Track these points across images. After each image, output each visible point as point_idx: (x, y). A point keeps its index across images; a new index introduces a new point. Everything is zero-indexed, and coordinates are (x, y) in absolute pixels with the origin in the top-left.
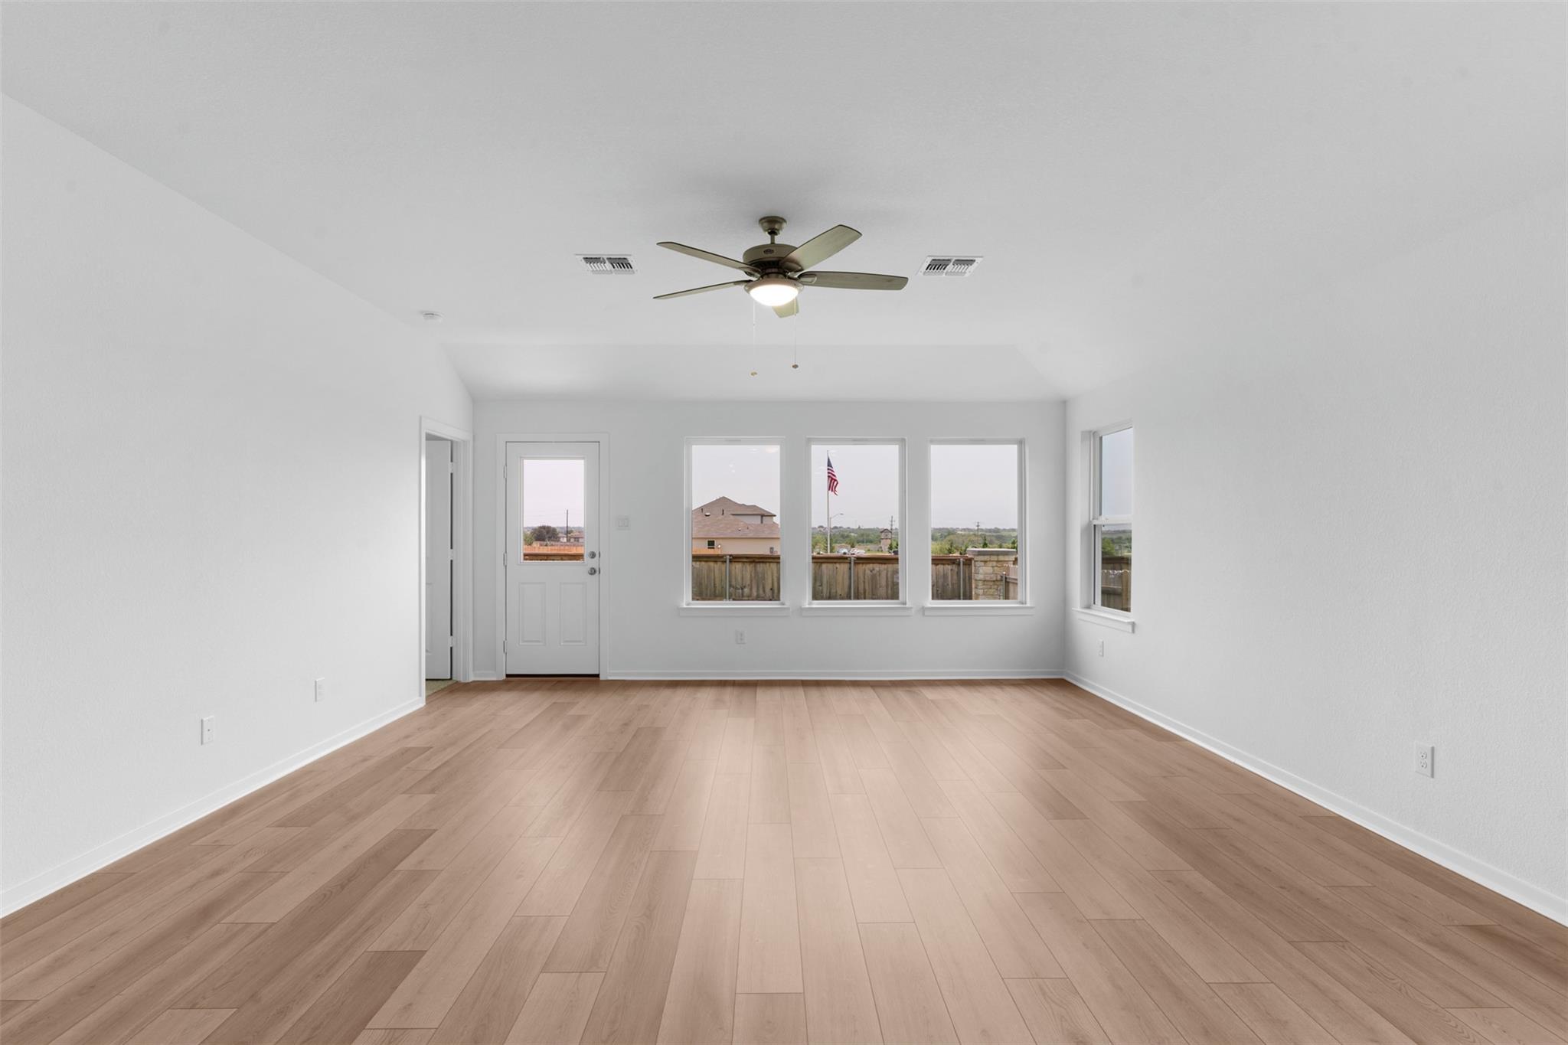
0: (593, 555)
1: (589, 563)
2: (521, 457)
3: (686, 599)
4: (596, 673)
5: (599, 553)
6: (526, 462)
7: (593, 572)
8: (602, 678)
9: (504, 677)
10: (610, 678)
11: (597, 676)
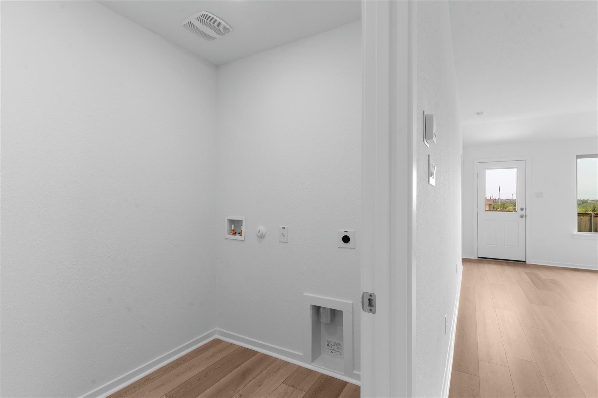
0: (522, 209)
1: (520, 212)
2: (485, 169)
3: (576, 232)
4: (525, 260)
5: (526, 208)
6: (486, 170)
7: (522, 216)
8: (527, 262)
9: (477, 258)
10: (532, 263)
11: (525, 262)
